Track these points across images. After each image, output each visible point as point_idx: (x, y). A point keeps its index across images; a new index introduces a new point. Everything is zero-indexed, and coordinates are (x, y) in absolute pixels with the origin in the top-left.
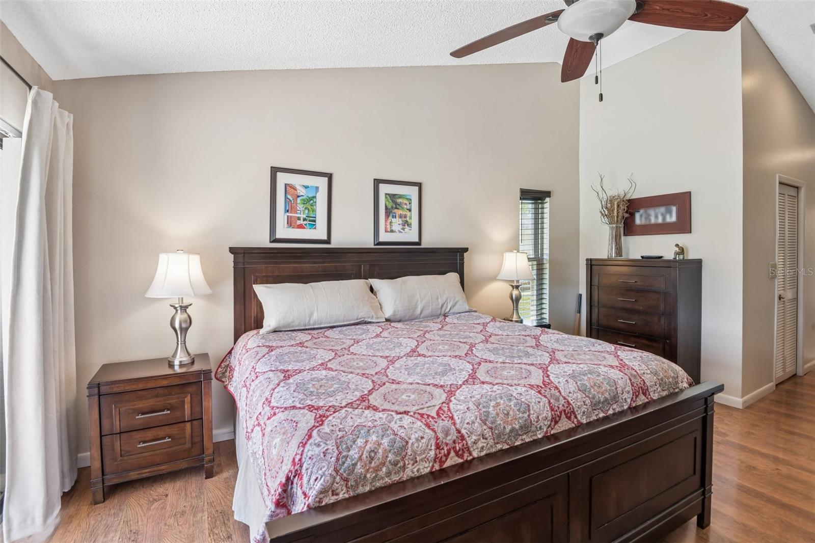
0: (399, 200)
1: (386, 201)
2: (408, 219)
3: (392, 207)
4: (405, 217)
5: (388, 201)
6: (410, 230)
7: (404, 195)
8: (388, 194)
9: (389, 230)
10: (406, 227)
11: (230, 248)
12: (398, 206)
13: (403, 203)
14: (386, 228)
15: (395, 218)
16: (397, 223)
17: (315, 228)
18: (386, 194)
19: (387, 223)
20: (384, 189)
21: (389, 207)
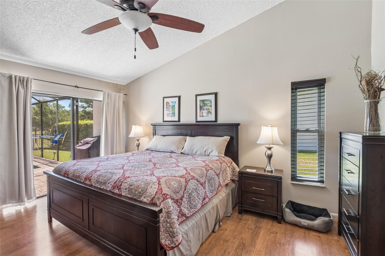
0: (206, 102)
1: (200, 103)
2: (210, 110)
3: (203, 106)
4: (209, 109)
5: (201, 103)
6: (211, 115)
7: (208, 100)
8: (201, 100)
9: (201, 116)
10: (209, 114)
11: (151, 124)
12: (205, 105)
13: (208, 103)
14: (200, 115)
15: (204, 110)
16: (205, 113)
17: (175, 117)
18: (200, 100)
19: (201, 113)
20: (199, 98)
21: (201, 105)
